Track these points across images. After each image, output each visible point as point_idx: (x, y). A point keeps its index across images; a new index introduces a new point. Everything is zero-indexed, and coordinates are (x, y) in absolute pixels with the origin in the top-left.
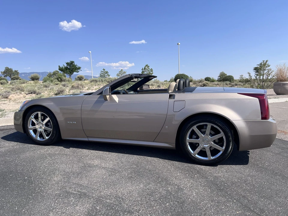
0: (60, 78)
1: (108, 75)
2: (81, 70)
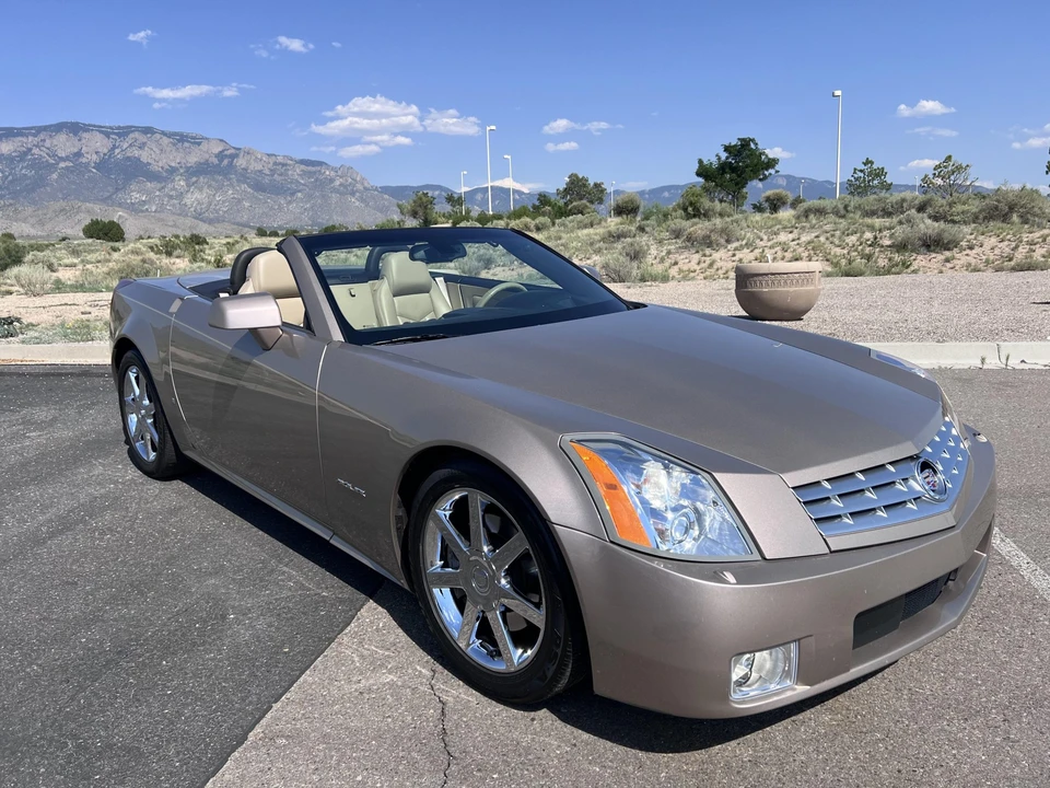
0: (691, 204)
1: (882, 183)
2: (777, 172)
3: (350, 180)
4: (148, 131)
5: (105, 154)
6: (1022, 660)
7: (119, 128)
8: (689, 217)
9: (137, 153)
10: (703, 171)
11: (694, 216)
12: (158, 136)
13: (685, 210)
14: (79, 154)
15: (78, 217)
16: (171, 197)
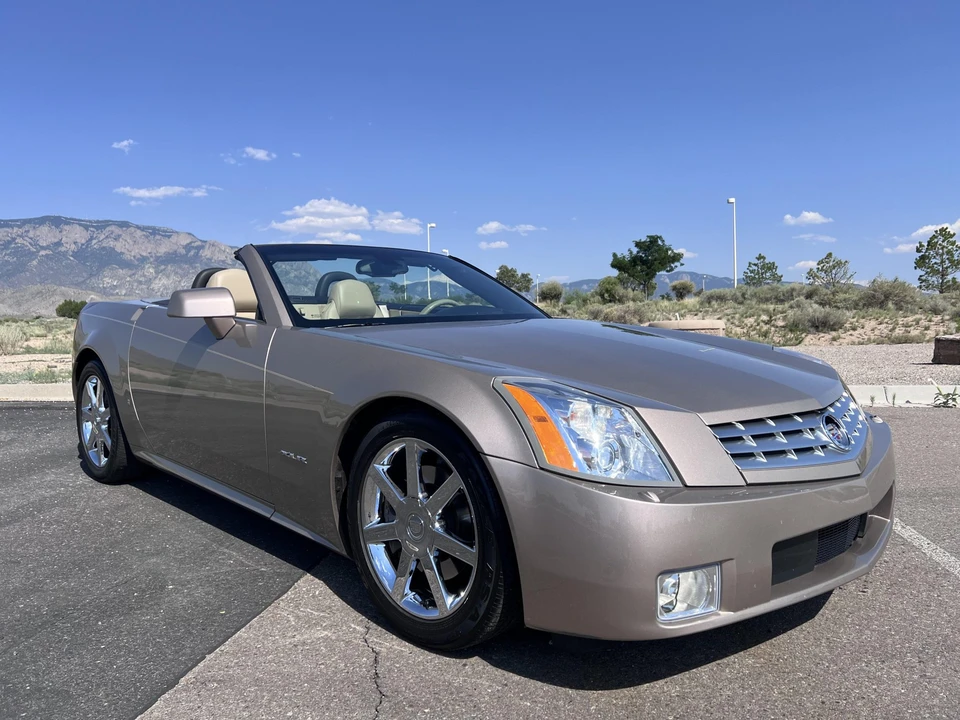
0: (607, 291)
1: (774, 275)
2: (682, 265)
3: (303, 273)
4: (124, 225)
5: (83, 245)
6: (931, 616)
7: (98, 222)
8: (605, 301)
9: (112, 244)
10: (617, 264)
11: (610, 301)
12: (132, 229)
13: (602, 296)
14: (59, 244)
15: (53, 299)
16: (140, 283)
